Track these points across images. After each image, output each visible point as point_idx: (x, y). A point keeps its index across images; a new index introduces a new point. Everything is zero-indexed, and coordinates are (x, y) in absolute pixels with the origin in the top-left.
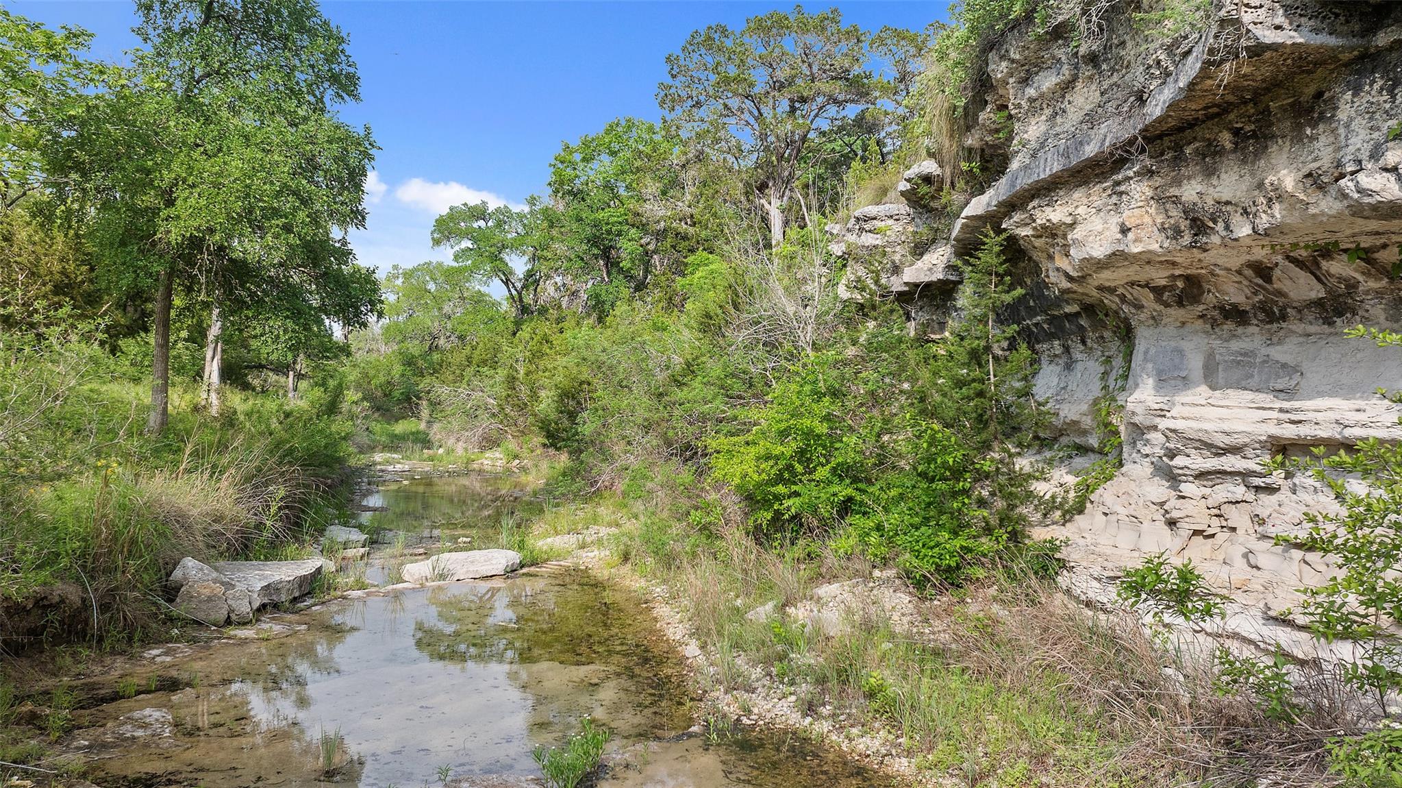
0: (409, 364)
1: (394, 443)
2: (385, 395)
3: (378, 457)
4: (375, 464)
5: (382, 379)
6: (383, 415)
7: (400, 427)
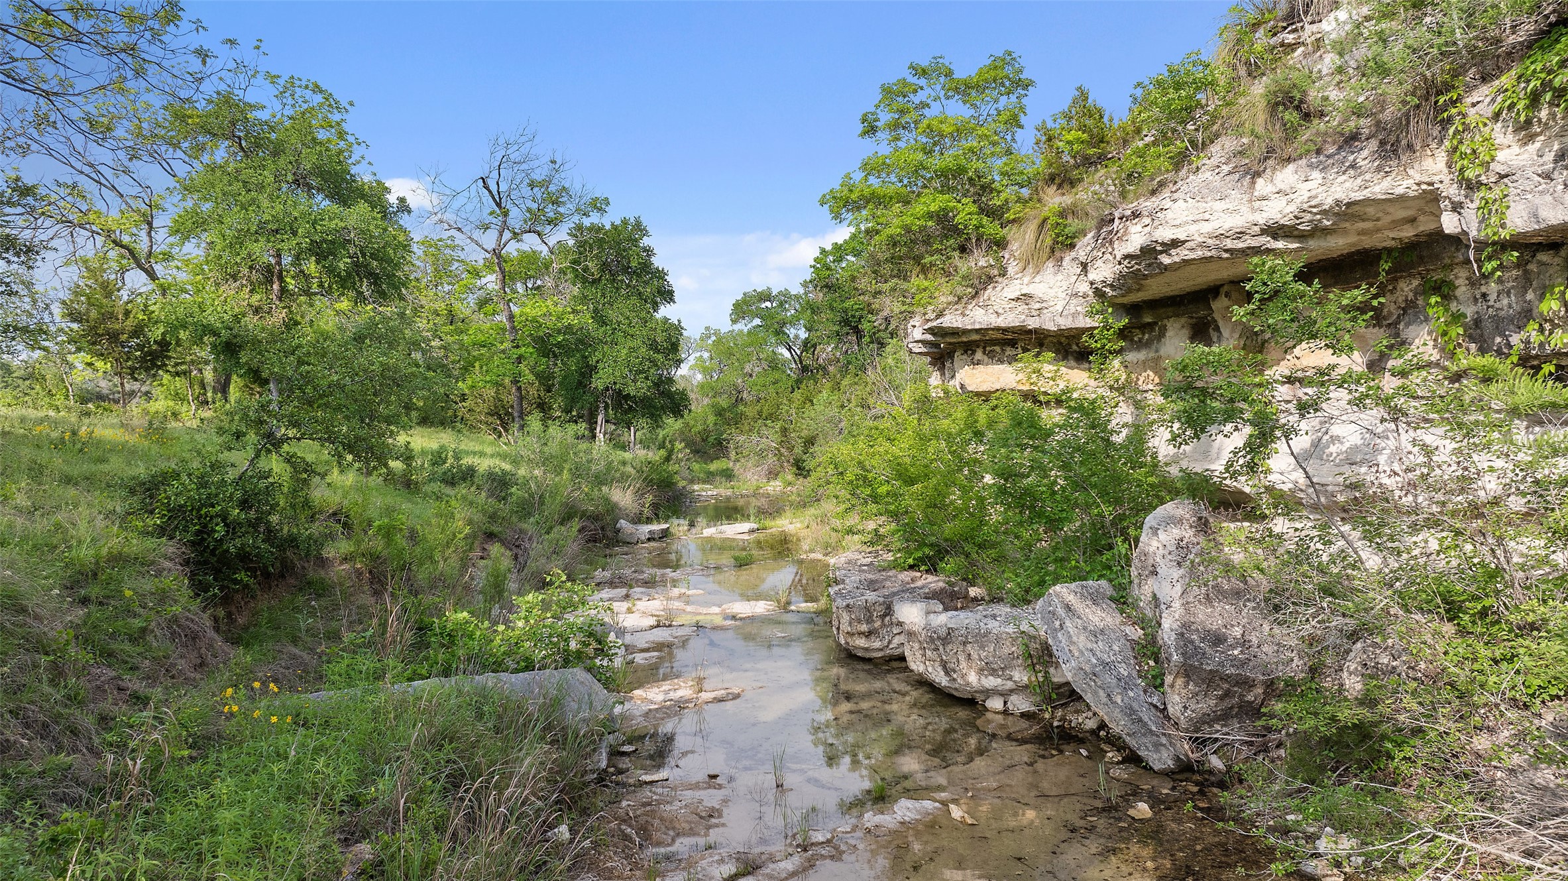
0: (720, 415)
1: (709, 478)
2: (703, 440)
3: (696, 487)
4: (694, 491)
5: (700, 428)
6: (701, 457)
7: (714, 466)
